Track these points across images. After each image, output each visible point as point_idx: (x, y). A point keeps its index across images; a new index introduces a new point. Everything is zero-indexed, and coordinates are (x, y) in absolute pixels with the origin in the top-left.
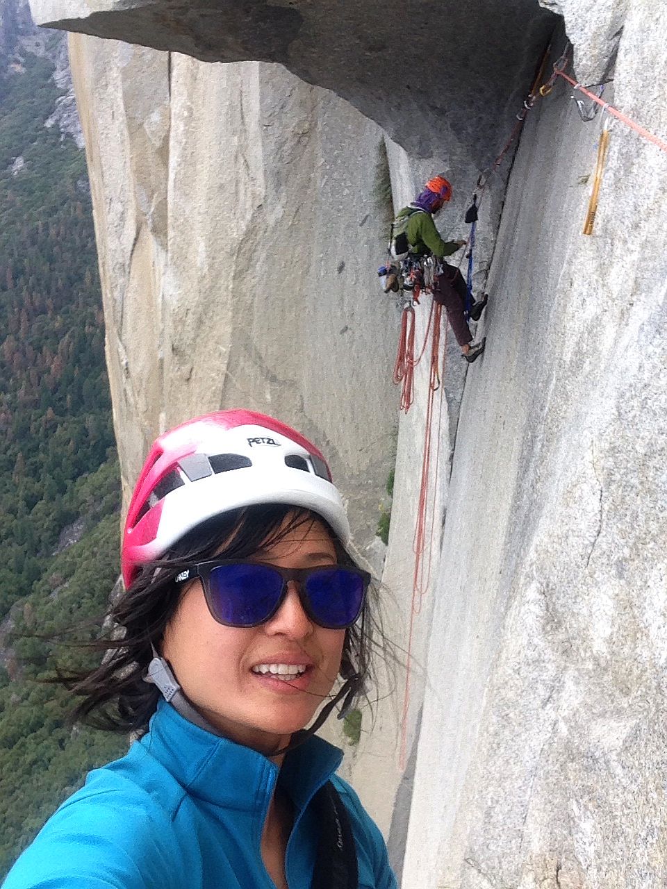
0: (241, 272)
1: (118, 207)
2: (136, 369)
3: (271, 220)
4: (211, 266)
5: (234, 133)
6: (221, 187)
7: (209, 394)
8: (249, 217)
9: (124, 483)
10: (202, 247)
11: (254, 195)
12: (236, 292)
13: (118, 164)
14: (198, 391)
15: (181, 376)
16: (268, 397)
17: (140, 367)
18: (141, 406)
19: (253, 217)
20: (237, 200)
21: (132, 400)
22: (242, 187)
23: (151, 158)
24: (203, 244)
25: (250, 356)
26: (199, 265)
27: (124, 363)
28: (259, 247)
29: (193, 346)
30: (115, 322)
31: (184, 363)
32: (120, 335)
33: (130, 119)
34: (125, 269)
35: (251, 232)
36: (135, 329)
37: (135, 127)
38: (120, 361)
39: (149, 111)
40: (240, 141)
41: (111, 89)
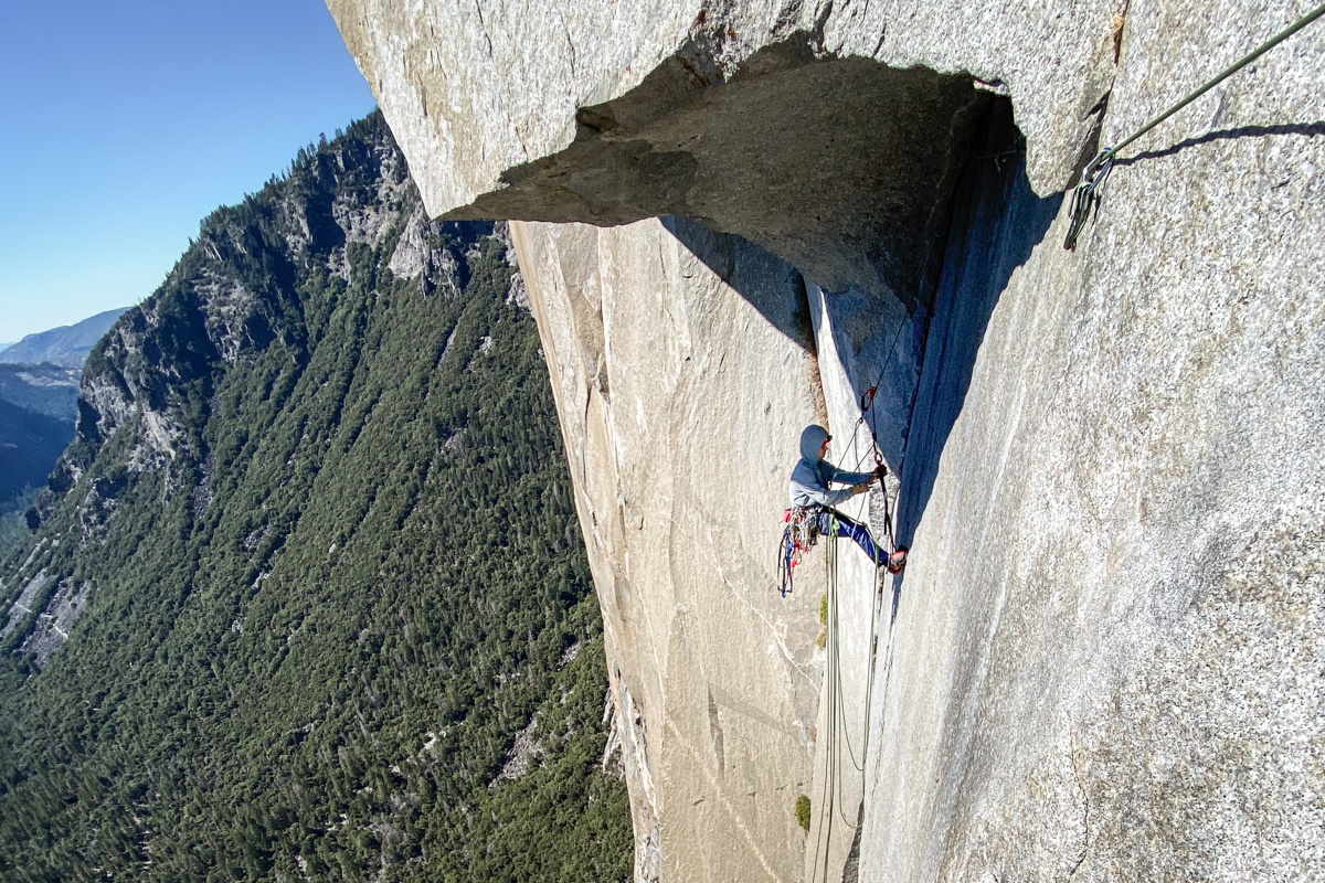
0: (676, 425)
1: (570, 372)
2: (600, 518)
3: (699, 370)
4: (649, 423)
5: (658, 289)
6: (651, 344)
7: (659, 540)
8: (678, 370)
9: (604, 613)
10: (639, 406)
11: (682, 349)
12: (674, 445)
13: (566, 332)
14: (650, 538)
15: (635, 526)
16: (710, 538)
17: (606, 514)
18: (610, 549)
19: (682, 370)
20: (666, 356)
21: (601, 544)
22: (669, 342)
23: (593, 323)
24: (640, 402)
25: (691, 502)
26: (639, 423)
27: (591, 513)
28: (691, 399)
29: (642, 499)
30: (579, 477)
31: (637, 514)
32: (585, 489)
33: (570, 287)
34: (583, 429)
35: (680, 386)
36: (596, 482)
37: (575, 296)
38: (588, 512)
39: (584, 278)
40: (663, 296)
41: (550, 261)
